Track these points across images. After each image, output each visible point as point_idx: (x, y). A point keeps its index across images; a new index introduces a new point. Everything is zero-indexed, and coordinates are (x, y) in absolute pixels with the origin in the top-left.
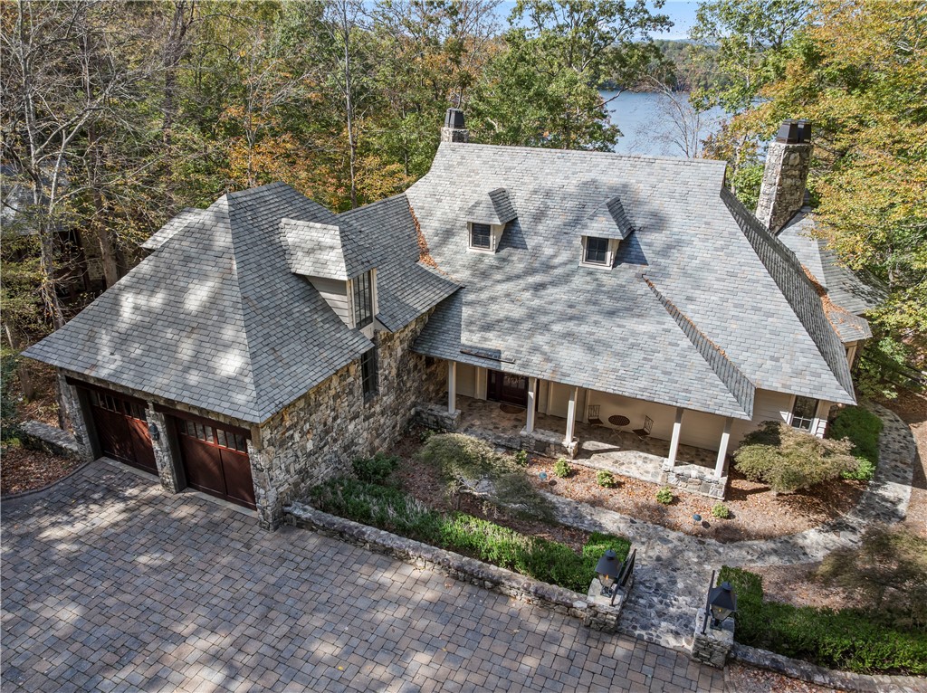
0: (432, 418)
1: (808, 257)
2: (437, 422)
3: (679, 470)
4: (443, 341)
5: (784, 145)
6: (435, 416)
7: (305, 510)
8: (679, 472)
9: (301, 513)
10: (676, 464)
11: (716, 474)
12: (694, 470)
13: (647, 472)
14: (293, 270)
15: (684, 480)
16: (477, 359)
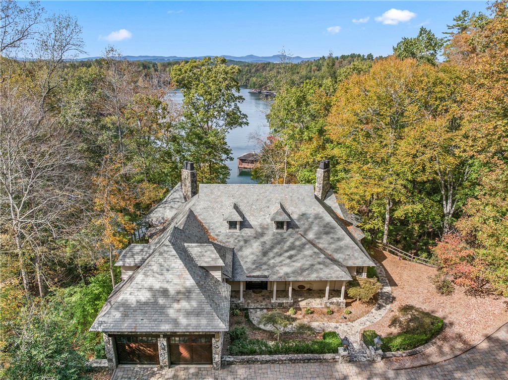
0: (234, 304)
1: (336, 208)
2: (236, 306)
3: (331, 300)
4: (237, 273)
5: (323, 170)
6: (235, 304)
7: (230, 358)
8: (330, 302)
9: (229, 359)
10: (329, 299)
11: (341, 299)
12: (334, 300)
13: (318, 304)
14: (199, 265)
15: (332, 304)
16: (254, 278)
